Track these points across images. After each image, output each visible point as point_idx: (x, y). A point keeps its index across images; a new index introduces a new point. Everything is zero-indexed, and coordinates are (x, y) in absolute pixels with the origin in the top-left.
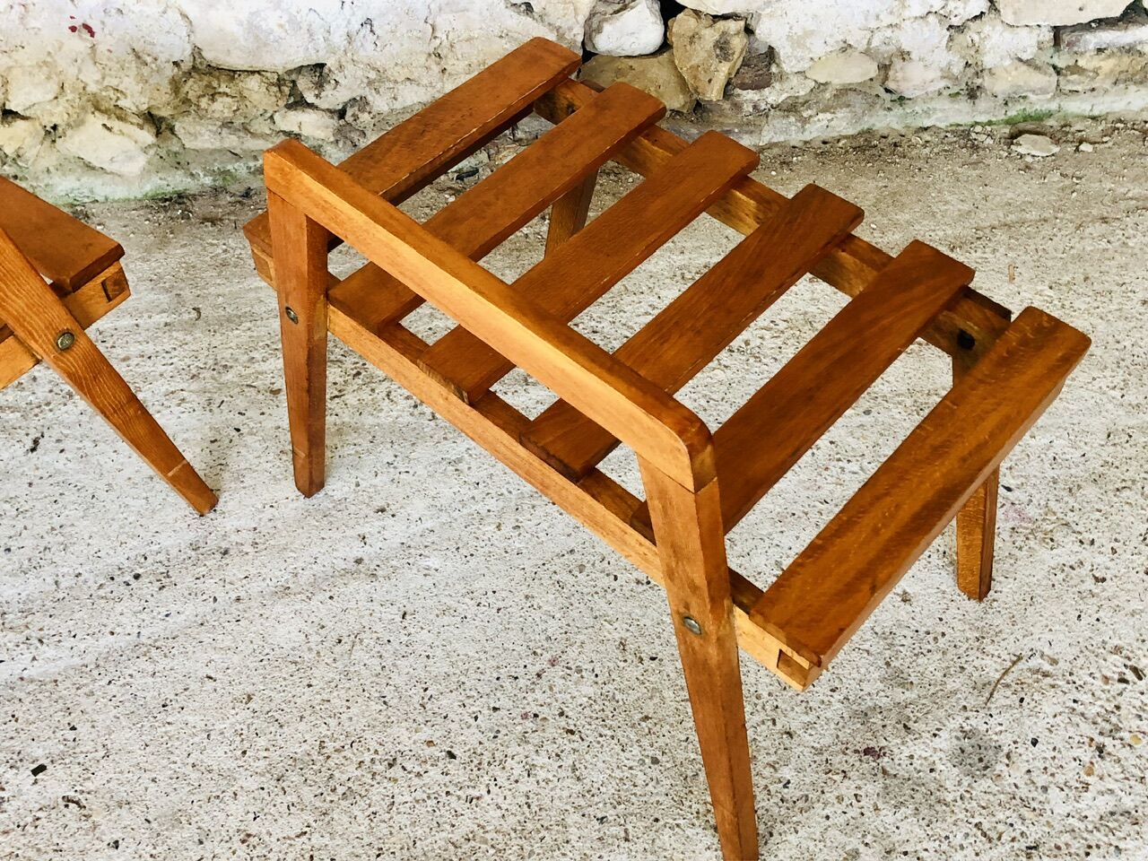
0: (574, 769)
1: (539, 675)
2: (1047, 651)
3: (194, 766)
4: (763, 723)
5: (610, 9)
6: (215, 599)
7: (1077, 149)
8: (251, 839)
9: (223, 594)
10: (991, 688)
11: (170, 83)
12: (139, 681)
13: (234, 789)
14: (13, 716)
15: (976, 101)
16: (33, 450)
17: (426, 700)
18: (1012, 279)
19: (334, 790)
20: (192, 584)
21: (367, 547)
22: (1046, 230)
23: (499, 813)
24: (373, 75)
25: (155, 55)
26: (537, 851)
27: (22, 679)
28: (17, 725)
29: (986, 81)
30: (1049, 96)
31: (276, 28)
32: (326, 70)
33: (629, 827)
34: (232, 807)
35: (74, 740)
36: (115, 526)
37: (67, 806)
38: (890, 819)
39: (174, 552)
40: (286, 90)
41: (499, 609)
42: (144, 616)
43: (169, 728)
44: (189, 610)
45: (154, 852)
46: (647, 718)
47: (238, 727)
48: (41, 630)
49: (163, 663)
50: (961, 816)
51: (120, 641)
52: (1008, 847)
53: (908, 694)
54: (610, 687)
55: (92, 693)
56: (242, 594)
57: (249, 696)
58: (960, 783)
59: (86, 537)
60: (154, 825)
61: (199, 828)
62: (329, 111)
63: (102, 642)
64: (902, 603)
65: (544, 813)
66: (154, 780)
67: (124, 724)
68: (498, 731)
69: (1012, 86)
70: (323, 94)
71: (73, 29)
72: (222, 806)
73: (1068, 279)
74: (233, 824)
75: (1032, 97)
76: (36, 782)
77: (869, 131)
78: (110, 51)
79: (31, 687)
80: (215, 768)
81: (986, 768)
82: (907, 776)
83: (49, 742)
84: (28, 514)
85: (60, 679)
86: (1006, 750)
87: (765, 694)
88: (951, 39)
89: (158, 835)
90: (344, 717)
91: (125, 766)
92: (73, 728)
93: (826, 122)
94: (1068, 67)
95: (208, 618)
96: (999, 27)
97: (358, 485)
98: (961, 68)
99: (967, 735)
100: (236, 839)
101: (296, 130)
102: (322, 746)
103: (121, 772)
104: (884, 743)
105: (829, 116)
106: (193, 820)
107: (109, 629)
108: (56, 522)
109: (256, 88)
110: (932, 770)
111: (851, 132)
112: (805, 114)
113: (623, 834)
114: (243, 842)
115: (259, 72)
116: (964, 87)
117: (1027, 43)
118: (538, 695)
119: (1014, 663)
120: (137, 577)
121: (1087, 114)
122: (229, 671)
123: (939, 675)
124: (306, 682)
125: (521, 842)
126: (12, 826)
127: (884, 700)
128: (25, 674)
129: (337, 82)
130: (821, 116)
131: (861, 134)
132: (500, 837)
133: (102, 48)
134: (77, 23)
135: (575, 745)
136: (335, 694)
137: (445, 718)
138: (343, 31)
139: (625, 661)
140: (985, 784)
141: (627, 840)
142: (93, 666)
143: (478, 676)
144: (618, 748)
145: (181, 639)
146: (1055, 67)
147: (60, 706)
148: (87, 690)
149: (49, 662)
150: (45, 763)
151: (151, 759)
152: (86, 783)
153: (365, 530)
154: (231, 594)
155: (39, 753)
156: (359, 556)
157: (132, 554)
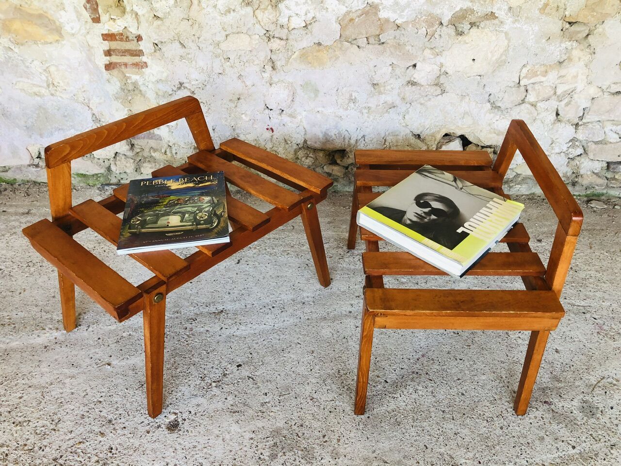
0: (432, 393)
1: (418, 360)
2: (614, 376)
3: (293, 372)
4: (504, 387)
5: (446, 141)
6: (300, 318)
7: (614, 208)
8: (314, 399)
9: (303, 317)
10: (593, 387)
11: (294, 151)
12: (274, 341)
13: (308, 382)
14: (230, 347)
15: (575, 187)
16: (238, 263)
17: (376, 362)
18: (591, 248)
19: (344, 387)
20: (292, 312)
21: (353, 308)
22: (603, 233)
23: (404, 404)
25: (291, 141)
26: (419, 419)
27: (233, 335)
28: (232, 350)
29: (580, 180)
30: (603, 188)
31: (333, 136)
32: (346, 152)
33: (454, 415)
34: (307, 387)
35: (251, 357)
36: (266, 290)
37: (249, 379)
38: (556, 427)
39: (286, 301)
40: (331, 158)
41: (402, 336)
42: (276, 320)
43: (285, 358)
44: (291, 320)
45: (279, 399)
46: (459, 379)
47: (309, 361)
48: (240, 320)
49: (282, 336)
50: (584, 430)
51: (268, 327)
52: (603, 444)
53: (560, 384)
54: (445, 367)
55: (257, 343)
56: (310, 317)
57: (313, 351)
58: (583, 419)
59: (256, 292)
60: (280, 390)
61: (295, 393)
62: (343, 166)
63: (261, 327)
64: (556, 353)
65: (421, 406)
66: (279, 375)
67: (269, 354)
68: (403, 376)
69: (590, 182)
70: (343, 160)
71: (267, 129)
72: (304, 386)
73: (614, 250)
74: (307, 393)
75: (597, 187)
76: (238, 370)
77: (533, 194)
78: (277, 138)
79: (236, 338)
80: (301, 373)
81: (593, 415)
82: (562, 413)
83: (243, 357)
84: (236, 283)
85: (247, 337)
86: (600, 409)
87: (504, 377)
88: (569, 163)
89: (281, 393)
90: (347, 363)
91: (269, 368)
92: (251, 354)
93: (518, 189)
94: (611, 178)
95: (298, 324)
96: (588, 160)
97: (349, 287)
98: (571, 174)
99: (584, 402)
100: (308, 398)
101: (331, 172)
102: (339, 372)
103: (268, 370)
104: (552, 400)
105: (520, 186)
106: (293, 390)
107: (264, 323)
108: (246, 286)
109: (322, 156)
110: (571, 413)
111: (527, 193)
112: (511, 185)
113: (452, 418)
114: (311, 400)
115: (324, 150)
116: (570, 181)
117: (598, 166)
118: (418, 366)
119: (602, 379)
120: (273, 307)
121: (617, 196)
122: (305, 342)
123: (572, 380)
124: (333, 349)
125: (414, 415)
126: (230, 383)
127: (551, 385)
128: (234, 334)
129: (348, 157)
130: (517, 186)
131: (531, 194)
132: (405, 412)
133: (275, 137)
134: (269, 127)
135: (433, 385)
136: (343, 355)
137: (384, 369)
138: (355, 139)
139: (450, 359)
140: (593, 420)
141: (453, 420)
142: (258, 334)
143: (395, 357)
144: (449, 388)
145: (289, 329)
146: (606, 177)
147: (247, 346)
148: (256, 342)
149: (243, 331)
150: (241, 364)
151: (278, 367)
152: (256, 373)
153: (353, 302)
154: (306, 317)
155: (239, 360)
156: (351, 310)
157: (272, 300)
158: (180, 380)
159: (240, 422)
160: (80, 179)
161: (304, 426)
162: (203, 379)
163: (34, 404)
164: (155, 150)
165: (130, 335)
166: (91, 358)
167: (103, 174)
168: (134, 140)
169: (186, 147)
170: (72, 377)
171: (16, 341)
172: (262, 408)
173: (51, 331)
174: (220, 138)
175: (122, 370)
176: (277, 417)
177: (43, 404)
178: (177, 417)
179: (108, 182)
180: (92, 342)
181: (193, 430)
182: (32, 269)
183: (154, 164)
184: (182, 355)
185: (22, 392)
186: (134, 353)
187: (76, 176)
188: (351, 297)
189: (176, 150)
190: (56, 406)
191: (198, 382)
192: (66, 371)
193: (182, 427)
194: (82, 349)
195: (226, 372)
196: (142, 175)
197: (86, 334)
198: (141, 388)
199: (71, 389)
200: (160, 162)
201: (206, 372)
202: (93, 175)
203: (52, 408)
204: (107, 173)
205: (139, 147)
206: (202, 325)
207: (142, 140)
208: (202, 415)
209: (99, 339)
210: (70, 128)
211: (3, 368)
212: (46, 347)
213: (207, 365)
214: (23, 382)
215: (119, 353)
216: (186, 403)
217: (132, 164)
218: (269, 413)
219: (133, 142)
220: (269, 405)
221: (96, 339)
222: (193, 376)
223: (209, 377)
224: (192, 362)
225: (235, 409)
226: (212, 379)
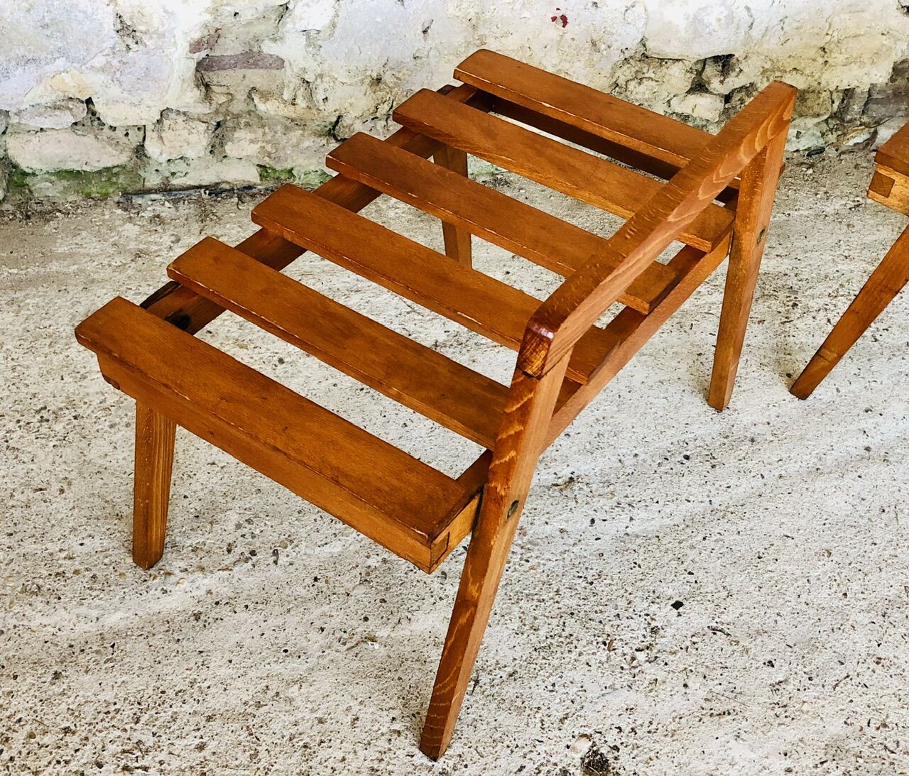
3: (807, 604)
6: (763, 477)
8: (882, 661)
9: (767, 472)
12: (728, 538)
13: (850, 622)
14: (635, 563)
20: (737, 464)
21: (870, 439)
24: (768, 66)
25: (609, 43)
27: (628, 534)
28: (642, 571)
31: (714, 22)
32: (734, 60)
34: (856, 636)
35: (696, 582)
36: (649, 418)
37: (714, 633)
39: (709, 439)
42: (708, 487)
43: (772, 575)
44: (745, 484)
45: (805, 670)
47: (830, 574)
48: (626, 496)
49: (742, 524)
51: (700, 508)
56: (783, 473)
57: (828, 551)
60: (796, 649)
61: (835, 653)
62: (722, 95)
63: (683, 507)
66: (778, 614)
67: (732, 570)
70: (727, 80)
71: (554, 19)
72: (846, 635)
74: (862, 650)
76: (679, 615)
78: (573, 39)
79: (639, 541)
80: (826, 606)
83: (674, 584)
85: (661, 535)
89: (803, 657)
91: (748, 603)
92: (690, 573)
95: (763, 490)
97: (838, 390)
100: (870, 660)
101: (689, 112)
103: (747, 608)
106: (828, 646)
107: (684, 497)
114: (878, 663)
115: (683, 61)
120: (687, 457)
122: (801, 532)
124: (870, 541)
126: (675, 648)
128: (628, 531)
129: (741, 71)
133: (568, 37)
134: (559, 14)
142: (684, 526)
145: (749, 506)
147: (671, 556)
148: (688, 544)
149: (646, 521)
150: (680, 599)
151: (769, 598)
152: (723, 616)
153: (863, 425)
154: (773, 472)
155: (670, 592)
156: (866, 445)
157: (675, 440)
158: (559, 655)
159: (743, 736)
160: (65, 183)
161: (890, 726)
162: (609, 645)
163: (244, 758)
164: (266, 96)
165: (384, 561)
166: (322, 630)
167: (123, 167)
168: (211, 73)
169: (349, 82)
170: (300, 681)
171: (117, 609)
172: (776, 699)
173: (191, 577)
174: (438, 50)
175: (409, 649)
176: (820, 712)
177: (263, 754)
178: (594, 745)
179: (139, 186)
180: (303, 592)
181: (646, 770)
182: (59, 427)
183: (260, 131)
184: (533, 595)
185: (198, 734)
186: (418, 604)
187: (53, 178)
188: (855, 412)
189: (325, 90)
190: (297, 757)
191: (603, 654)
192: (276, 668)
193: (618, 766)
194: (289, 611)
195: (654, 624)
196: (225, 161)
197: (276, 572)
198: (477, 688)
199: (313, 711)
200: (276, 125)
201: (608, 629)
202: (100, 172)
203: (289, 761)
204: (136, 164)
205: (224, 90)
206: (544, 519)
207: (230, 72)
208: (649, 732)
209: (316, 579)
210: (56, 55)
211: (120, 681)
212: (197, 617)
213: (601, 612)
214: (186, 707)
215: (381, 608)
216: (599, 707)
217: (202, 136)
218: (798, 706)
219: (207, 80)
220: (790, 688)
221: (310, 581)
222: (584, 642)
223: (621, 640)
224: (563, 610)
225: (718, 707)
226: (631, 645)
